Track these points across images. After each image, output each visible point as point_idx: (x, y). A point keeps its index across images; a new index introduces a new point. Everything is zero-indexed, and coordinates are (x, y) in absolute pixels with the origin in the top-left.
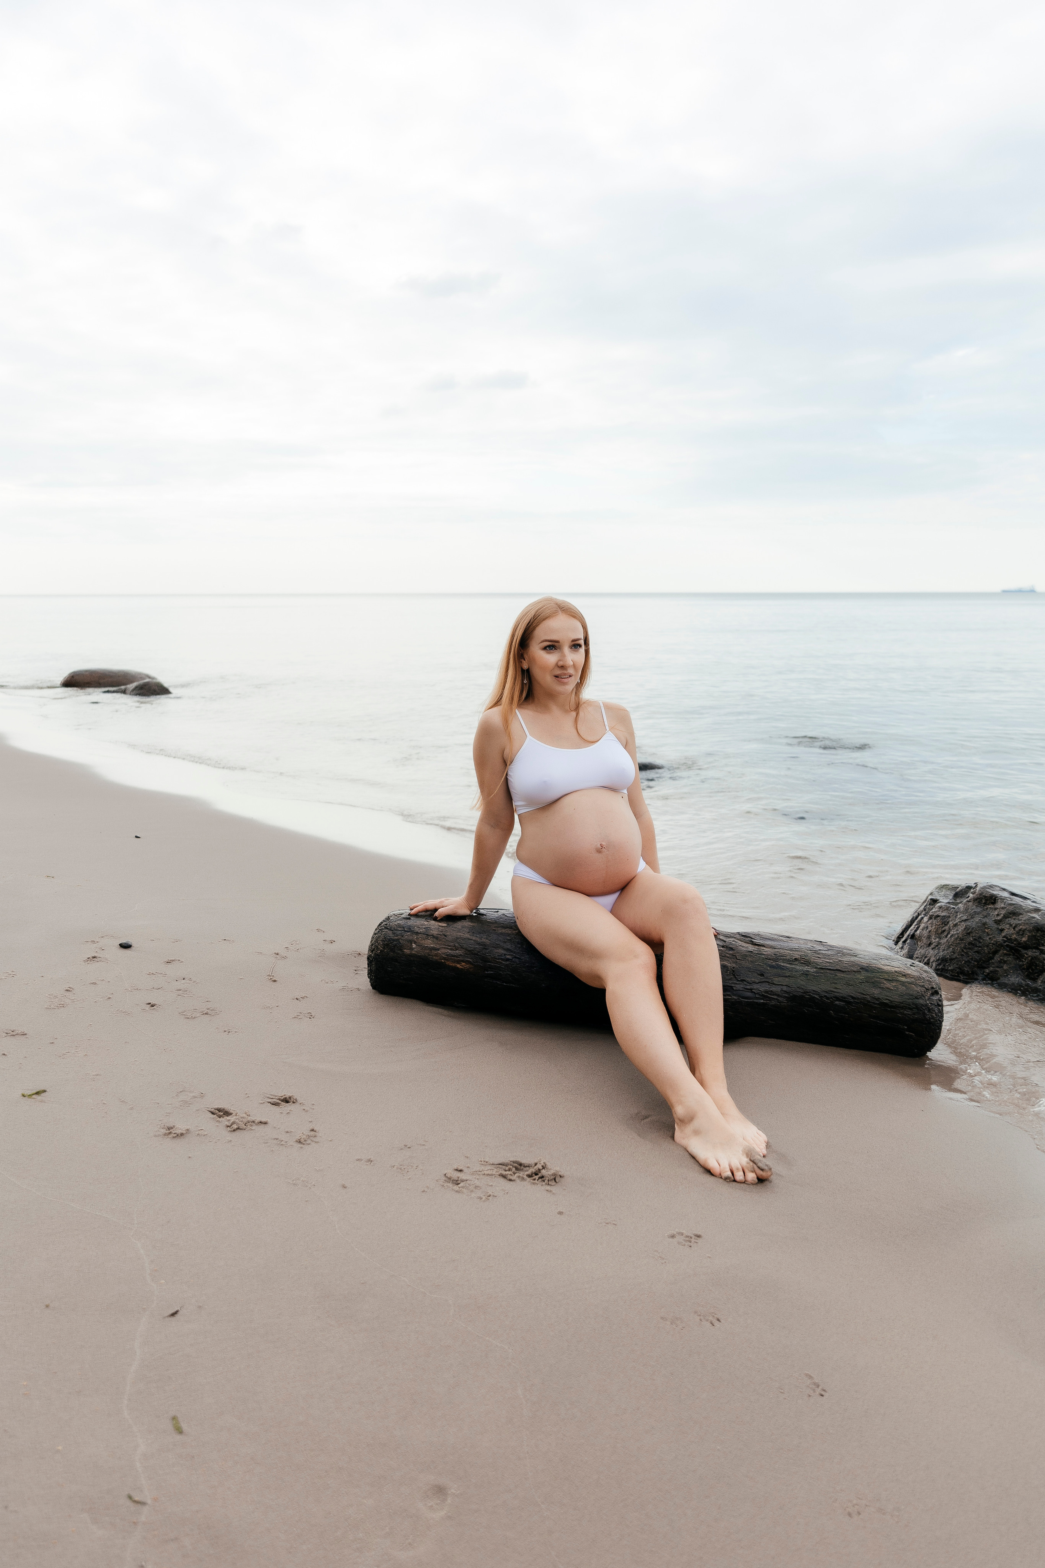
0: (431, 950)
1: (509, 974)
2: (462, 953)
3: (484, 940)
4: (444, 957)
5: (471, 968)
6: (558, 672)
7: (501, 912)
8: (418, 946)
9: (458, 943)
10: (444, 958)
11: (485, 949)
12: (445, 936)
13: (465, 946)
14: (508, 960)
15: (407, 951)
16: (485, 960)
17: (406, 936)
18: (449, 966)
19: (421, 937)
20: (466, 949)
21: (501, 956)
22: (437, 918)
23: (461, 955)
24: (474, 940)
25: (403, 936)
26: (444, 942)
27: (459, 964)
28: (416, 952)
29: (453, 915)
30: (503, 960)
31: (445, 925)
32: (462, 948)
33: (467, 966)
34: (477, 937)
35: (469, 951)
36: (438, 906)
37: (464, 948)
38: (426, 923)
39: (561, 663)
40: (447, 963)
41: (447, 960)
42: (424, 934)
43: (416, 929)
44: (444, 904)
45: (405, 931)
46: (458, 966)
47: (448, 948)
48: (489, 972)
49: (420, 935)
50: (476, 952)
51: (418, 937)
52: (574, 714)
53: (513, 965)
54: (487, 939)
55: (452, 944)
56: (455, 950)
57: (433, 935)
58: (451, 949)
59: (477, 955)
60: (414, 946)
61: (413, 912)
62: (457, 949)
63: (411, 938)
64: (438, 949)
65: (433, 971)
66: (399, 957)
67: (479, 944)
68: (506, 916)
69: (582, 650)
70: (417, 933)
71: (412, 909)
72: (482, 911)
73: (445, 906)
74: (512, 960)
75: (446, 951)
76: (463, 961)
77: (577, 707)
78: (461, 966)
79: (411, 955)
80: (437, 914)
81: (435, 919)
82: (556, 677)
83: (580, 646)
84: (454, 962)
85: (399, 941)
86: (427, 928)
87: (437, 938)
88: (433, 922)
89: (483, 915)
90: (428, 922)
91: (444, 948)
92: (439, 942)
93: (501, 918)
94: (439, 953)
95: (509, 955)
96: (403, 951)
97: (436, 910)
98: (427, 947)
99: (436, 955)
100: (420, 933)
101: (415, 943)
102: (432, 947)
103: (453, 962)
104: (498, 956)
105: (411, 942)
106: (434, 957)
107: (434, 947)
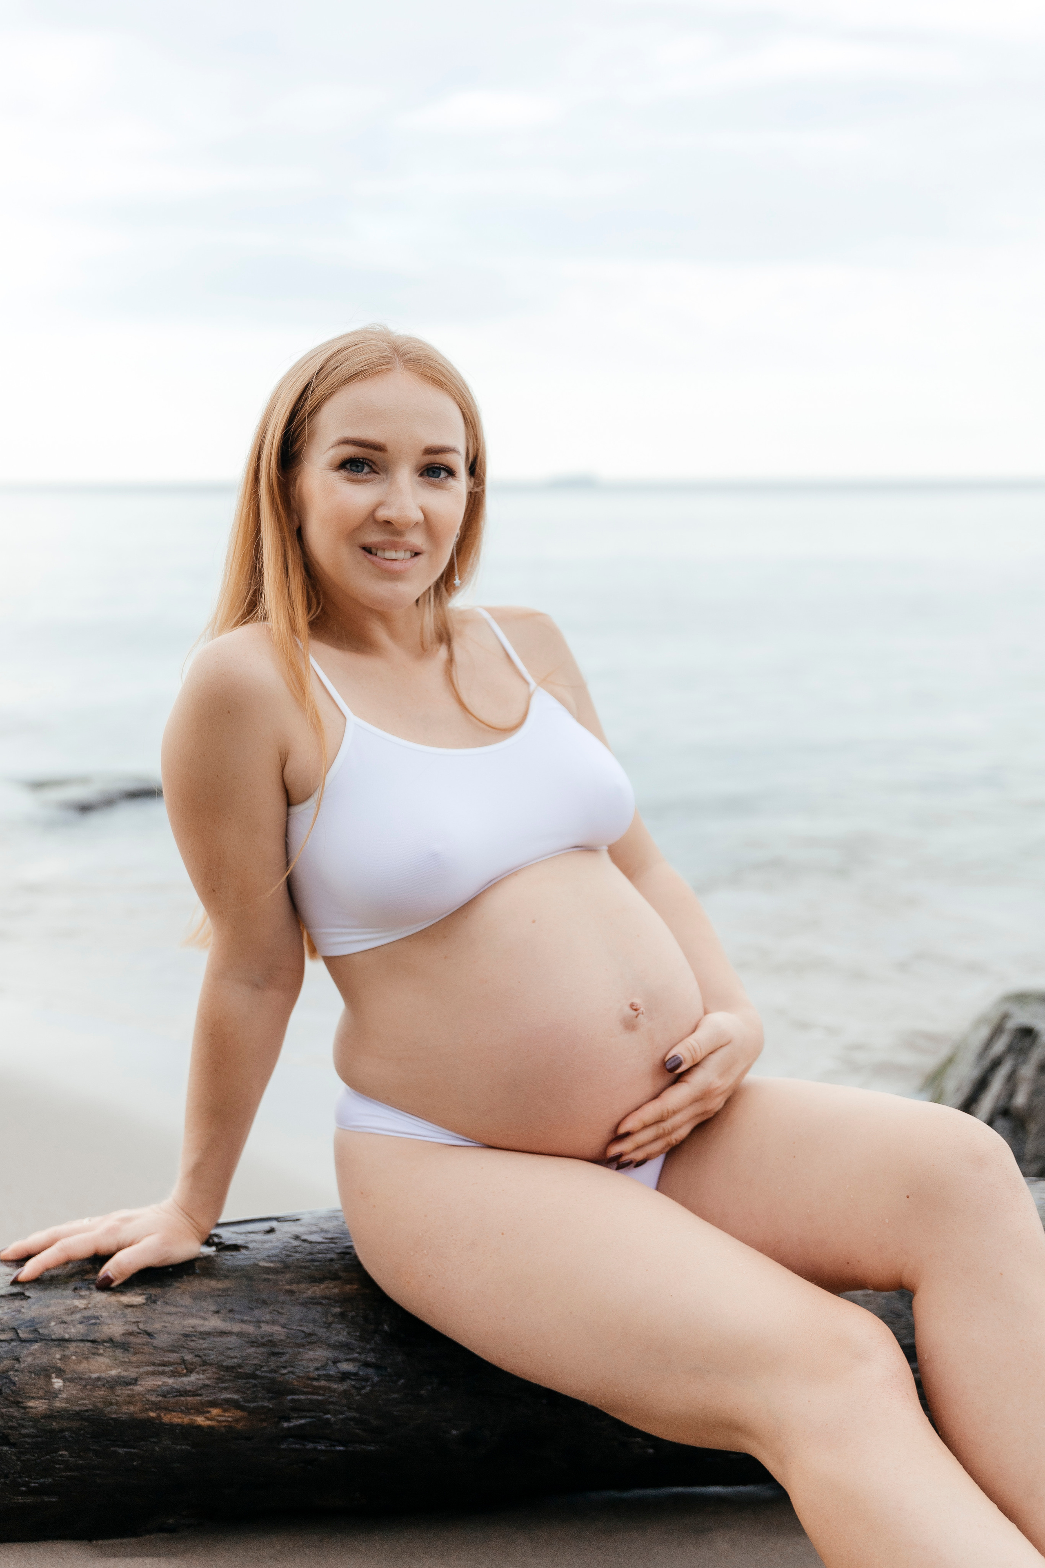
0: (112, 1388)
1: (352, 1419)
2: (209, 1379)
3: (266, 1328)
4: (153, 1403)
5: (237, 1421)
6: (373, 537)
7: (285, 1231)
8: (71, 1380)
9: (191, 1350)
10: (156, 1407)
11: (274, 1354)
12: (149, 1334)
13: (213, 1357)
14: (345, 1376)
15: (37, 1405)
16: (277, 1389)
17: (28, 1355)
18: (172, 1426)
19: (75, 1353)
20: (220, 1366)
21: (324, 1367)
22: (112, 1281)
23: (206, 1386)
24: (238, 1334)
25: (17, 1359)
26: (150, 1354)
27: (200, 1412)
28: (67, 1400)
29: (161, 1265)
30: (329, 1378)
31: (139, 1299)
32: (204, 1363)
33: (230, 1416)
34: (243, 1321)
35: (228, 1369)
36: (105, 1244)
37: (211, 1364)
38: (80, 1303)
39: (383, 514)
40: (167, 1418)
41: (166, 1409)
42: (82, 1341)
43: (57, 1330)
44: (125, 1235)
45: (22, 1341)
46: (200, 1420)
47: (163, 1373)
48: (295, 1423)
49: (72, 1347)
50: (248, 1369)
51: (67, 1353)
52: (443, 652)
53: (363, 1387)
54: (274, 1322)
55: (173, 1357)
56: (185, 1375)
57: (111, 1340)
58: (174, 1374)
59: (254, 1376)
60: (58, 1383)
61: (29, 1270)
62: (190, 1371)
63: (44, 1360)
64: (135, 1381)
65: (122, 1451)
66: (11, 1428)
67: (254, 1343)
68: (305, 1241)
69: (461, 484)
70: (62, 1341)
71: (21, 1261)
72: (228, 1235)
73: (128, 1240)
74: (356, 1374)
75: (158, 1381)
76: (214, 1404)
77: (444, 636)
78: (208, 1419)
79: (50, 1416)
80: (109, 1269)
81: (106, 1286)
82: (368, 549)
83: (451, 473)
84: (188, 1410)
85: (8, 1378)
86: (89, 1318)
87: (124, 1346)
88: (101, 1298)
89: (236, 1248)
90: (82, 1297)
91: (153, 1373)
92: (133, 1359)
93: (295, 1249)
94: (139, 1394)
95: (347, 1360)
96: (24, 1408)
97: (100, 1259)
98: (98, 1379)
99: (131, 1400)
100: (70, 1340)
101: (60, 1373)
102: (113, 1378)
103: (182, 1412)
104: (317, 1369)
105: (46, 1372)
106: (125, 1409)
107: (119, 1377)
